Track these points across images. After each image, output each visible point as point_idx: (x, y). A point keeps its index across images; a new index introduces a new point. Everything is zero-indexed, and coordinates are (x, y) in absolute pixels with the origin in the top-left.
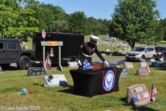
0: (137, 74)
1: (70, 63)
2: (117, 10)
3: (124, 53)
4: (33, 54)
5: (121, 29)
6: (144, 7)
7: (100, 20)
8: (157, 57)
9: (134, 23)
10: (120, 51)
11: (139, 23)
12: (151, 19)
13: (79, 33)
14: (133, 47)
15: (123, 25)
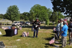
0: (19, 29)
2: (7, 11)
5: (9, 17)
6: (15, 10)
8: (21, 24)
10: (9, 23)
11: (14, 15)
12: (18, 14)
14: (13, 22)
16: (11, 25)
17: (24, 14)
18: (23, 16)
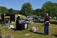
0: (30, 24)
1: (12, 22)
2: (22, 8)
3: (24, 19)
4: (2, 20)
5: (23, 13)
6: (29, 7)
7: (17, 10)
8: (33, 19)
9: (27, 11)
10: (23, 18)
11: (28, 11)
12: (31, 10)
13: (12, 14)
14: (26, 17)
16: (25, 20)
17: (37, 10)
18: (36, 12)
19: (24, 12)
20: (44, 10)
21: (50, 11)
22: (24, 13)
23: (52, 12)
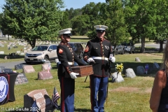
0: (39, 78)
5: (17, 24)
9: (33, 16)
10: (18, 52)
11: (39, 15)
12: (53, 9)
15: (18, 19)
18: (83, 20)
19: (20, 23)
20: (115, 9)
21: (149, 13)
22: (21, 26)
23: (155, 17)
